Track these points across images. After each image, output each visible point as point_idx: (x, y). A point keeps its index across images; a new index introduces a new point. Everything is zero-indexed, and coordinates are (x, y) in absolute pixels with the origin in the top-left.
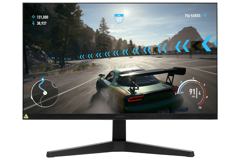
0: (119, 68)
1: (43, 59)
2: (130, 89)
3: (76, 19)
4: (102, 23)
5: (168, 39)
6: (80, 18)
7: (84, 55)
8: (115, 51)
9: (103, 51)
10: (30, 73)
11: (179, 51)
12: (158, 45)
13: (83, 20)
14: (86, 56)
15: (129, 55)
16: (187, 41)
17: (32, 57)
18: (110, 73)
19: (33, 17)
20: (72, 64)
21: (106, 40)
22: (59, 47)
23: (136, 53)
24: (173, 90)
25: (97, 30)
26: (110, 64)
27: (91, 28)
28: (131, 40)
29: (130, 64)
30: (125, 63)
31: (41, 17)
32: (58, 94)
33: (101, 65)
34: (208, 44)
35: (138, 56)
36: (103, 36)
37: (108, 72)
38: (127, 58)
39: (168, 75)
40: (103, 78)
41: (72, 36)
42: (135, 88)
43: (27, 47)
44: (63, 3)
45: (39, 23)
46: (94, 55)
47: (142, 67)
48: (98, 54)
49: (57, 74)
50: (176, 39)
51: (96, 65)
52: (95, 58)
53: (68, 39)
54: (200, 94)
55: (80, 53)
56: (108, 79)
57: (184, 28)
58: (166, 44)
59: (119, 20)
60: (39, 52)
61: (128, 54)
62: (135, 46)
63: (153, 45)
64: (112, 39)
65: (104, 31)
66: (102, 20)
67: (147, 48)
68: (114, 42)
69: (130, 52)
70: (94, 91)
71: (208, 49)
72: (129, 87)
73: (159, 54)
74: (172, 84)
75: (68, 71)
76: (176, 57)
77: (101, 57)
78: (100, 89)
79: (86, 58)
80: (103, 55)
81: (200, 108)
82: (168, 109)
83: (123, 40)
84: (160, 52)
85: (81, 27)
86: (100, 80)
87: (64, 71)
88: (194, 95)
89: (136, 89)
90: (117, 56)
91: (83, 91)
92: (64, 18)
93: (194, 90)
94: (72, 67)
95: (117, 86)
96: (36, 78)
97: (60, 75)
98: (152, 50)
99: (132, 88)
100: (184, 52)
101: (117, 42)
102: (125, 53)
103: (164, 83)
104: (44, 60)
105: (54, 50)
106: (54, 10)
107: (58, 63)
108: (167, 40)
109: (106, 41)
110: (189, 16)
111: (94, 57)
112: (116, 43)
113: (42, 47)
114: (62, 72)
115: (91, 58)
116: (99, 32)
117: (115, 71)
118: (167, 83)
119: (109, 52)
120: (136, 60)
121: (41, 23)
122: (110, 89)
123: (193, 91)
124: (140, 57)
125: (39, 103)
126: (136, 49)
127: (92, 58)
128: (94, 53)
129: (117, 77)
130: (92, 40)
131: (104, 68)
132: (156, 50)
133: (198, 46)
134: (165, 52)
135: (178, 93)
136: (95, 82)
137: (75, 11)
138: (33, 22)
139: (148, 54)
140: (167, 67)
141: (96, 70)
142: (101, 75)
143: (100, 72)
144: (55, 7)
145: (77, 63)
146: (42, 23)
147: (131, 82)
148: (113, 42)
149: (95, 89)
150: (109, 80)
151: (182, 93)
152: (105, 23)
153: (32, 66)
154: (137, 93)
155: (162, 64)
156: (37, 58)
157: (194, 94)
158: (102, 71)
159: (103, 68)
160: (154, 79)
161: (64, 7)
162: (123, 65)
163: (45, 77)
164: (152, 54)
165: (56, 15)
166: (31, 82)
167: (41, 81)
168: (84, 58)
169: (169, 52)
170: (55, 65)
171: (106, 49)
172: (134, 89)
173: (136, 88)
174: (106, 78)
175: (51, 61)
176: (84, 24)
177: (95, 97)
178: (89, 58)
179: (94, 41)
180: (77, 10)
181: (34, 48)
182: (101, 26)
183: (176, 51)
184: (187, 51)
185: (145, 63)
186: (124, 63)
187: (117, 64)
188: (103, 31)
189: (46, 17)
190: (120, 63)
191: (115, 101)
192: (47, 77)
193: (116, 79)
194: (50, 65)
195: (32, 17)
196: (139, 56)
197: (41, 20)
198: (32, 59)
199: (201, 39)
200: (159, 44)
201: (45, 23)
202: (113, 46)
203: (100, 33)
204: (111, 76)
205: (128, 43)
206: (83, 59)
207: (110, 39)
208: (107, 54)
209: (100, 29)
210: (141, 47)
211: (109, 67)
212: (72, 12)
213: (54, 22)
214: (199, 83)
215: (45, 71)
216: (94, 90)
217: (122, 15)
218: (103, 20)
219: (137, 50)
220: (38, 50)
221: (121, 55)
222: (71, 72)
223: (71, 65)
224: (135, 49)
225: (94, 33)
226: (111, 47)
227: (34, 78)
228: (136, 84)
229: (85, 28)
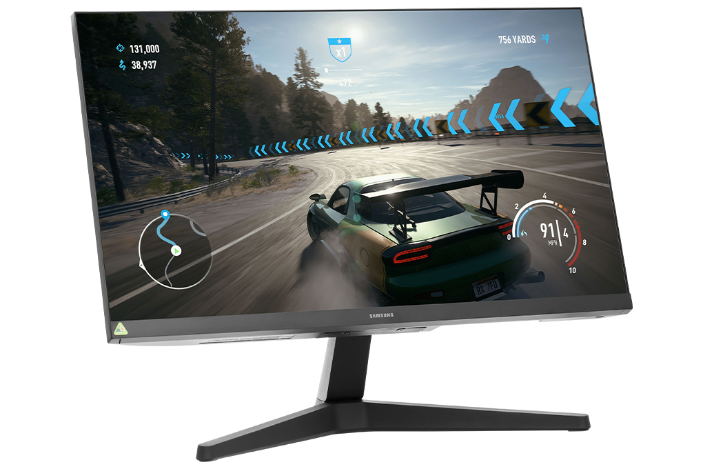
0: (359, 176)
1: (160, 158)
2: (395, 229)
3: (232, 51)
4: (299, 61)
5: (469, 99)
6: (243, 50)
7: (264, 146)
8: (342, 133)
9: (312, 132)
10: (129, 199)
11: (500, 129)
12: (447, 115)
13: (249, 55)
14: (270, 147)
15: (379, 143)
16: (515, 103)
17: (129, 156)
18: (337, 191)
19: (120, 48)
20: (237, 171)
21: (315, 104)
22: (199, 127)
23: (394, 135)
24: (501, 227)
25: (290, 79)
26: (335, 165)
27: (273, 74)
28: (378, 103)
29: (385, 164)
30: (371, 164)
31: (139, 48)
32: (210, 252)
33: (312, 171)
34: (565, 108)
35: (401, 144)
36: (306, 95)
37: (331, 187)
38: (376, 149)
39: (484, 191)
40: (323, 203)
41: (227, 96)
42: (405, 226)
43: (112, 127)
44: (193, 12)
45: (137, 65)
46: (290, 145)
47: (415, 173)
48: (299, 141)
49: (201, 198)
50: (486, 97)
51: (300, 169)
52: (294, 152)
53: (217, 104)
54: (567, 236)
55: (253, 141)
56: (336, 205)
57: (504, 71)
58: (464, 112)
59: (342, 53)
60: (145, 140)
61: (375, 140)
62: (390, 119)
63: (434, 116)
64: (332, 103)
65: (309, 82)
66: (298, 53)
67: (421, 123)
68: (336, 111)
69: (380, 135)
70: (304, 241)
71: (567, 123)
72: (390, 226)
73: (452, 137)
74: (496, 214)
75: (229, 189)
76: (495, 143)
77: (309, 148)
78: (318, 234)
79: (272, 152)
80: (312, 143)
81: (573, 270)
82: (495, 278)
83: (358, 103)
84: (454, 133)
85: (247, 72)
86: (315, 208)
87: (219, 189)
88: (553, 239)
89: (410, 230)
90: (348, 146)
91: (276, 240)
92: (200, 50)
93: (551, 225)
94: (238, 177)
95: (361, 223)
96: (145, 210)
97: (209, 200)
98: (433, 127)
99: (399, 227)
100: (512, 131)
101: (344, 108)
102: (369, 138)
103: (477, 211)
104: (163, 161)
105: (185, 133)
106: (173, 30)
107: (199, 169)
108: (467, 101)
109: (316, 108)
110: (508, 41)
111: (291, 149)
112: (343, 112)
113: (152, 129)
114: (214, 193)
115: (284, 153)
116: (296, 85)
117: (350, 184)
118: (483, 210)
119: (328, 136)
120: (397, 154)
121: (142, 65)
122: (343, 233)
123: (549, 229)
124: (408, 146)
125: (162, 279)
126: (395, 125)
127: (287, 151)
128: (290, 138)
129: (356, 200)
130: (280, 105)
131: (322, 178)
132: (444, 127)
133: (541, 114)
134: (467, 131)
135: (514, 236)
136: (303, 215)
137: (228, 32)
138: (122, 62)
139: (425, 138)
140: (477, 170)
141: (300, 184)
142: (316, 198)
143: (313, 189)
144: (175, 22)
145: (250, 167)
146: (146, 65)
147: (395, 210)
148: (334, 109)
149: (304, 233)
150: (337, 209)
151: (522, 234)
152: (307, 61)
153: (133, 178)
154: (413, 240)
155: (463, 162)
156: (144, 157)
157: (553, 236)
158: (317, 185)
159: (318, 178)
160: (449, 202)
161: (197, 22)
162: (368, 169)
163: (170, 207)
164: (436, 137)
165: (179, 43)
166: (134, 222)
167: (162, 220)
168: (265, 153)
169: (477, 130)
170: (193, 174)
171: (319, 128)
172: (405, 230)
173: (409, 226)
174: (330, 204)
175: (180, 164)
176: (255, 66)
177: (309, 256)
178: (280, 152)
179: (285, 108)
180: (231, 29)
181: (131, 131)
182: (297, 69)
183: (492, 129)
184: (519, 127)
185: (422, 160)
186: (370, 162)
187: (353, 166)
188: (305, 81)
189: (154, 49)
190: (359, 163)
191: (360, 263)
192: (176, 206)
193: (356, 204)
194: (179, 174)
195: (117, 48)
196: (405, 144)
197: (141, 57)
198: (131, 161)
199: (547, 96)
200: (449, 111)
201: (153, 64)
202: (336, 120)
203: (299, 87)
204: (342, 197)
205: (371, 112)
206: (263, 156)
207: (326, 101)
208: (323, 141)
209: (298, 77)
210: (406, 121)
211: (334, 175)
212: (221, 35)
213: (177, 61)
214: (560, 208)
215: (167, 192)
216: (303, 238)
217: (347, 41)
218: (302, 55)
219: (396, 129)
220: (143, 135)
221: (358, 142)
222: (238, 190)
223: (234, 172)
224: (392, 126)
225: (282, 89)
226: (331, 122)
227: (142, 211)
228: (407, 218)
229: (258, 76)
